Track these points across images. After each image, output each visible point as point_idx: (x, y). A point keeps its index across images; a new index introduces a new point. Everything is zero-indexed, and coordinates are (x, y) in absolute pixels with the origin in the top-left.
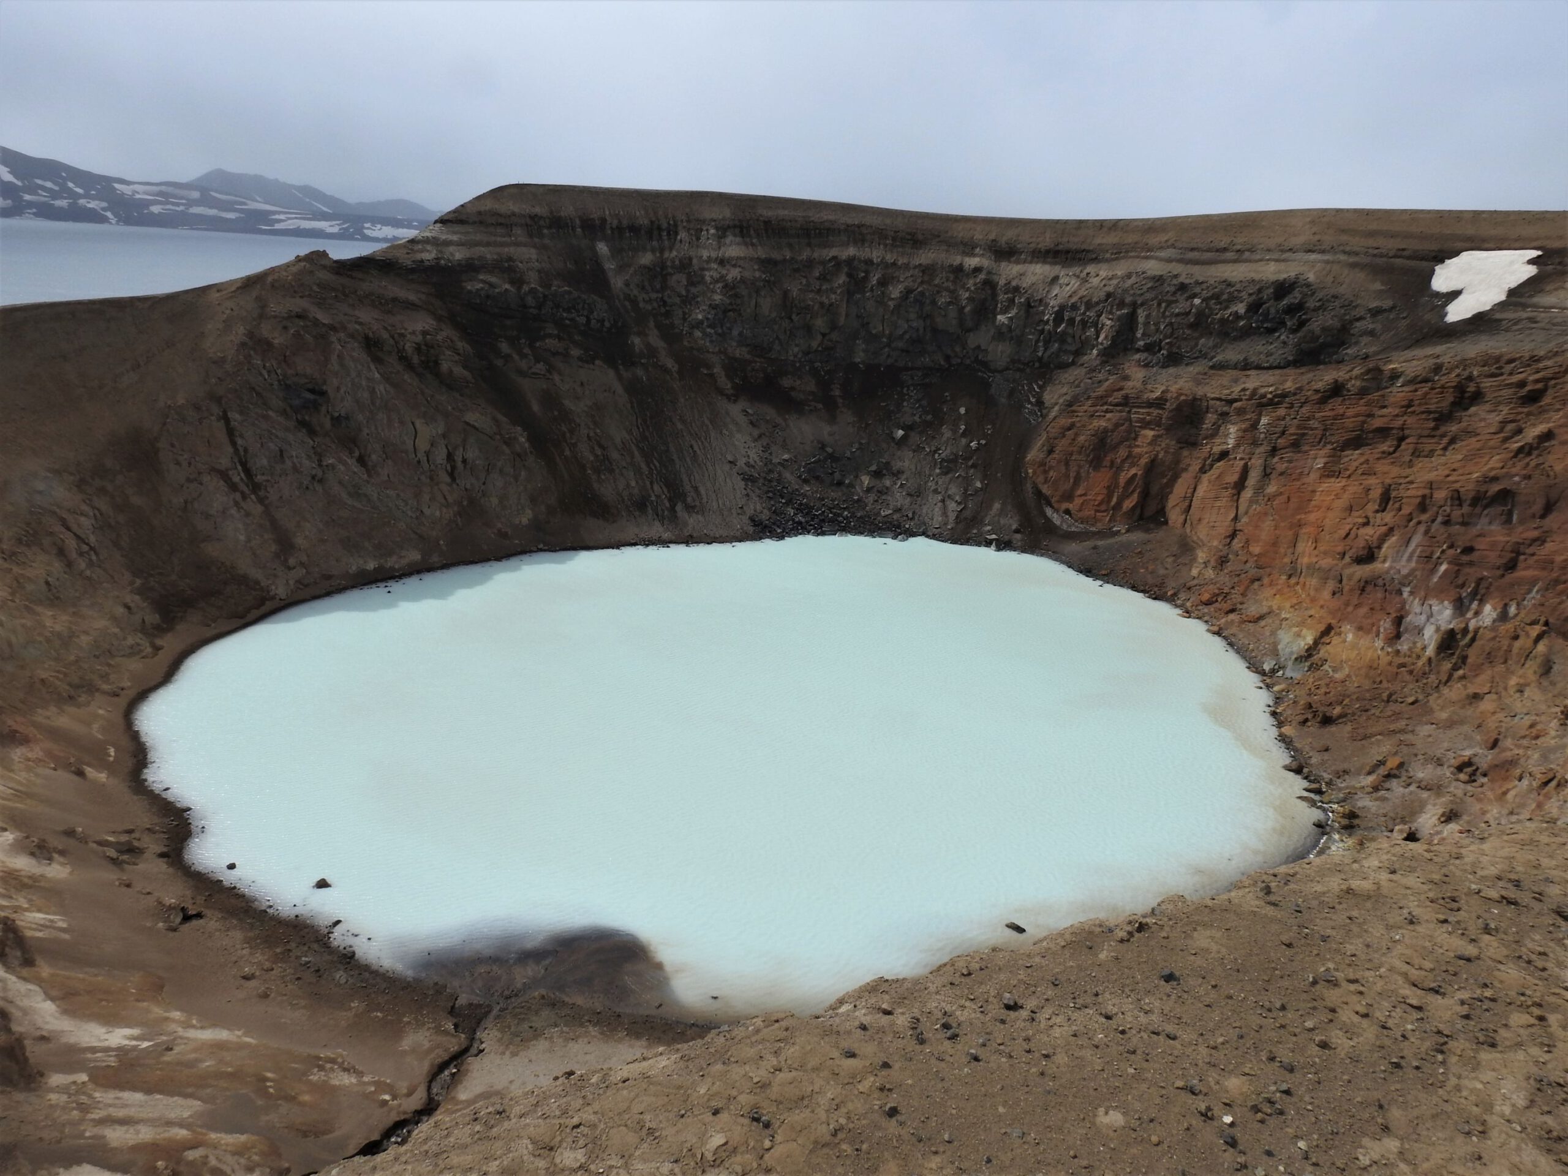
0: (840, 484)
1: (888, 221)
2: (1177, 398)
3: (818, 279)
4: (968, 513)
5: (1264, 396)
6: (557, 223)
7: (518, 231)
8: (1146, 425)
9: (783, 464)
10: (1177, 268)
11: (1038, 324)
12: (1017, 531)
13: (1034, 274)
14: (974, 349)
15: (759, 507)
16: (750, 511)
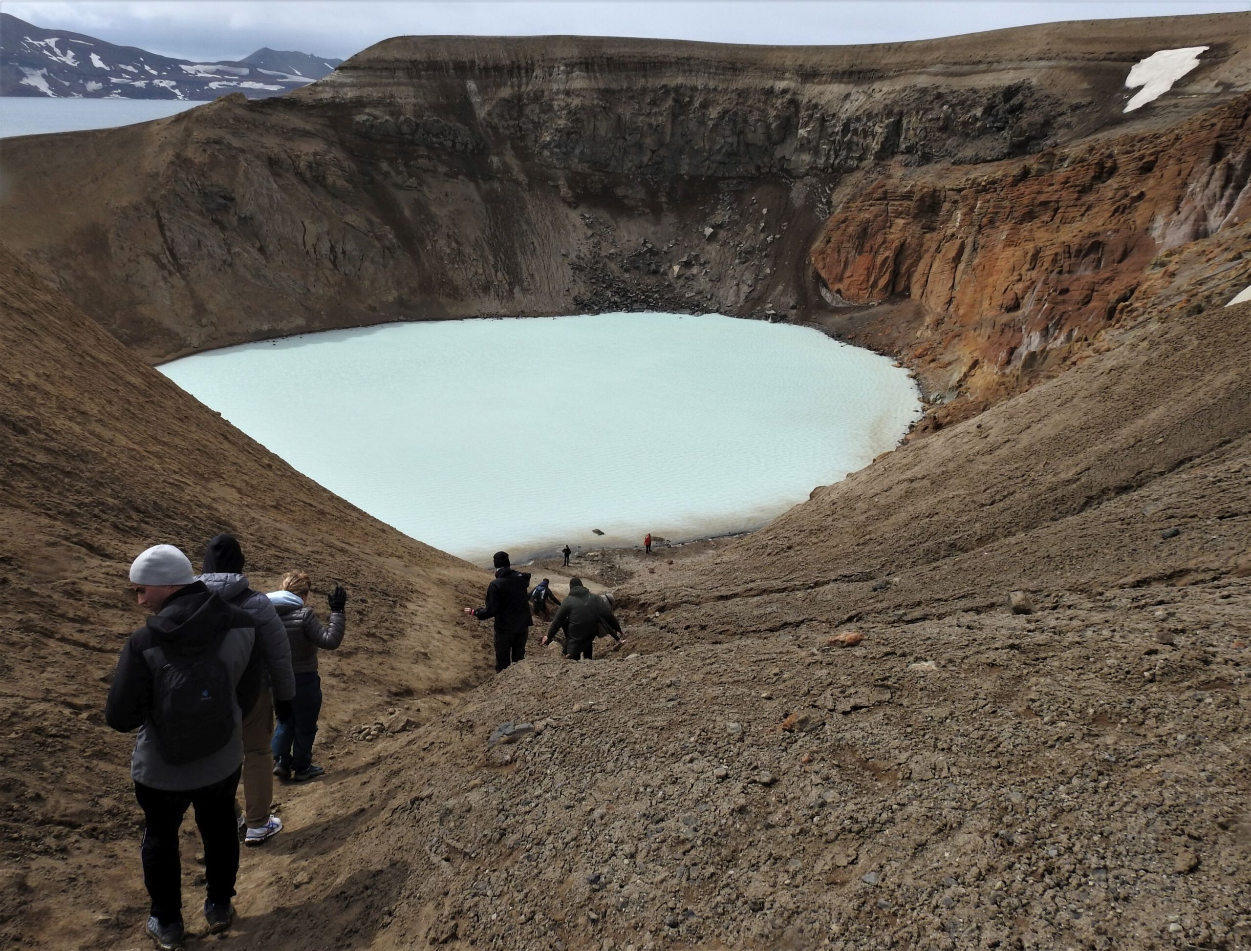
0: (655, 272)
1: (713, 54)
2: (921, 190)
3: (649, 104)
4: (755, 295)
5: (979, 184)
6: (434, 67)
7: (399, 74)
8: (899, 215)
9: (611, 257)
10: (940, 81)
11: (831, 136)
12: (793, 308)
13: (831, 92)
14: (780, 160)
15: (582, 290)
16: (574, 293)
